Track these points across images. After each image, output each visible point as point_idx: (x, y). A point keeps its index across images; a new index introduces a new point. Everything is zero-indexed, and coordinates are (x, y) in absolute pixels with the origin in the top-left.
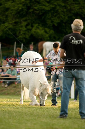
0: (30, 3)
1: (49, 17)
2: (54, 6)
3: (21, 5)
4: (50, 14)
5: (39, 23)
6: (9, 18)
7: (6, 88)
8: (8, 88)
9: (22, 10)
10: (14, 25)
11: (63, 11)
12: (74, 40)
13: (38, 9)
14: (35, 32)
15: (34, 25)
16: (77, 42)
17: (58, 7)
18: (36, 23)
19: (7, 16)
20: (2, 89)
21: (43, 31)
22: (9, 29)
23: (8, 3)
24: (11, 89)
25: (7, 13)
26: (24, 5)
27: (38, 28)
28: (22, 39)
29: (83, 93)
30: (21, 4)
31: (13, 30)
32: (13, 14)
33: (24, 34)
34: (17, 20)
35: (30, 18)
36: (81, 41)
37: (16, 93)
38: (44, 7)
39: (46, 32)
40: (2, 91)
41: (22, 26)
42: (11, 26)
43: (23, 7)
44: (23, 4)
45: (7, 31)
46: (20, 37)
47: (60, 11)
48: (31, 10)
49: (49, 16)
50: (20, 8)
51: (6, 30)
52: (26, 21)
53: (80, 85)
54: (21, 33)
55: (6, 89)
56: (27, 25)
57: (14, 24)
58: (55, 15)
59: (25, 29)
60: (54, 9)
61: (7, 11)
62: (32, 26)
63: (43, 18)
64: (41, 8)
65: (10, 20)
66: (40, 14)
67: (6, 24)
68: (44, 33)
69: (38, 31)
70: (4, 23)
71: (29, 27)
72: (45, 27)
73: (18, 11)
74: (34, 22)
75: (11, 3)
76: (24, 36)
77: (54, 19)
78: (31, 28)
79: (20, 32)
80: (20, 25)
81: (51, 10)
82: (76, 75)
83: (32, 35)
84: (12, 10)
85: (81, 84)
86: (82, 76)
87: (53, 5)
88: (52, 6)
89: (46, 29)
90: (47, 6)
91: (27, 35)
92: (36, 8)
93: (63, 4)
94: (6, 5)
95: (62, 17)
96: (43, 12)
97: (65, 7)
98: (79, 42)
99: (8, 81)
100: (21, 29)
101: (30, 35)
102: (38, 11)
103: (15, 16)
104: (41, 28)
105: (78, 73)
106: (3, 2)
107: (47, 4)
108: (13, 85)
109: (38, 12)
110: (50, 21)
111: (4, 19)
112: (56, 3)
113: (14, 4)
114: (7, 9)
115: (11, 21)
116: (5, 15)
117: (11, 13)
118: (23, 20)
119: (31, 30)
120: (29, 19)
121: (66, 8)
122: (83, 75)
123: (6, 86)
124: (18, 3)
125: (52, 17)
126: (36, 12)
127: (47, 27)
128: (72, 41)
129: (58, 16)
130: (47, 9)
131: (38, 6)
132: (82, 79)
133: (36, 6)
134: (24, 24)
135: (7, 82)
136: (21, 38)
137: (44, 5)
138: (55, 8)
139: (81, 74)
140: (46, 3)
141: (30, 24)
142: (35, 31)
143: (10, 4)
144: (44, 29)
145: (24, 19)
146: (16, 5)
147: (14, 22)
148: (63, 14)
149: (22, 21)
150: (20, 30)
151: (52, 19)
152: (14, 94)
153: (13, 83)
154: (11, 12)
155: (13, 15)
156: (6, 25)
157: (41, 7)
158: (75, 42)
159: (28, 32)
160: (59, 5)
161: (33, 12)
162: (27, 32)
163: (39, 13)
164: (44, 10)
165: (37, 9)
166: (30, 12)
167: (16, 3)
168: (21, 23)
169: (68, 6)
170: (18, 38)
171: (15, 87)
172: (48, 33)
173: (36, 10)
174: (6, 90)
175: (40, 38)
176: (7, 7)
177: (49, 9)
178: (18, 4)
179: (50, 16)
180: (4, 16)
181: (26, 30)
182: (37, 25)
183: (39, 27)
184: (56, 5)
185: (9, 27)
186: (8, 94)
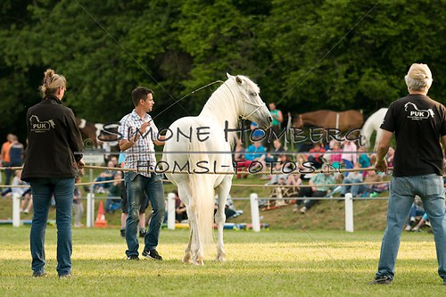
0: (353, 23)
1: (398, 52)
2: (407, 27)
3: (333, 29)
4: (400, 45)
5: (375, 67)
6: (306, 59)
7: (303, 213)
8: (308, 214)
9: (336, 39)
10: (318, 74)
11: (428, 37)
12: (415, 110)
13: (372, 34)
14: (366, 86)
15: (363, 70)
16: (421, 114)
17: (417, 29)
18: (368, 67)
19: (302, 55)
20: (295, 216)
21: (385, 82)
22: (308, 82)
23: (304, 25)
24: (313, 217)
25: (302, 48)
26: (339, 29)
27: (373, 77)
28: (337, 104)
29: (441, 227)
30: (332, 25)
31: (318, 84)
32: (315, 49)
33: (343, 91)
34: (326, 62)
35: (355, 57)
36: (431, 112)
37: (326, 224)
38: (385, 30)
39: (392, 85)
40: (294, 221)
41: (337, 75)
42: (312, 76)
43: (339, 33)
44: (338, 25)
45: (305, 86)
46: (333, 98)
47: (421, 35)
48: (356, 39)
49: (397, 48)
50: (332, 36)
51: (301, 84)
52: (344, 62)
53: (433, 211)
54: (336, 90)
55: (302, 216)
56: (349, 71)
57: (320, 71)
58: (410, 46)
59: (345, 80)
60: (407, 32)
61: (302, 43)
62: (360, 74)
63: (384, 54)
64: (378, 32)
65: (309, 63)
66: (378, 45)
67: (302, 72)
68: (388, 87)
69: (374, 82)
70: (296, 69)
71: (354, 75)
72: (389, 74)
73: (328, 41)
74: (363, 64)
75: (311, 25)
76: (342, 97)
77: (408, 56)
78: (357, 77)
79: (332, 89)
80: (332, 73)
81: (400, 36)
82: (421, 188)
83: (360, 94)
84: (314, 41)
85: (436, 207)
86: (436, 190)
87: (405, 24)
88: (402, 27)
89: (392, 77)
90: (392, 28)
91: (349, 94)
92: (367, 33)
93: (428, 22)
94: (299, 29)
95: (427, 49)
96: (383, 41)
97: (433, 27)
98: (426, 114)
99: (306, 200)
100: (335, 80)
101: (355, 93)
102: (371, 39)
103: (321, 53)
104: (380, 77)
105: (425, 185)
106: (294, 23)
107: (392, 23)
108: (319, 207)
109: (370, 42)
110: (400, 60)
111: (297, 60)
112: (411, 21)
113: (316, 26)
114: (303, 39)
115: (311, 65)
116: (298, 52)
117: (312, 48)
118: (339, 62)
119: (356, 82)
120: (351, 59)
121: (433, 30)
122: (438, 189)
123: (303, 209)
124: (327, 23)
125: (404, 51)
126: (366, 41)
127: (393, 74)
128: (412, 113)
129: (419, 47)
130: (393, 33)
131: (372, 28)
132: (436, 197)
133: (366, 29)
134: (342, 69)
135: (305, 202)
136: (335, 101)
137: (385, 26)
138: (410, 31)
139: (434, 185)
140: (389, 20)
141: (356, 69)
142: (366, 83)
143: (309, 27)
144: (387, 79)
145: (341, 58)
146: (322, 30)
147: (318, 66)
148: (429, 42)
149: (336, 62)
150: (332, 82)
151: (405, 54)
152: (321, 227)
153: (317, 202)
154: (312, 44)
155: (317, 51)
156: (302, 75)
157: (378, 29)
158: (418, 115)
159: (352, 87)
160: (420, 24)
161: (360, 43)
162: (348, 88)
163: (374, 44)
164: (384, 36)
165: (370, 36)
166: (354, 44)
167: (322, 25)
168: (334, 67)
169: (439, 24)
170: (329, 101)
171: (322, 212)
172: (397, 86)
173: (367, 38)
174: (302, 218)
175: (379, 98)
176: (302, 34)
177: (398, 34)
178: (326, 27)
179: (400, 49)
180: (297, 55)
181: (346, 83)
182: (371, 70)
183: (376, 74)
184: (411, 25)
185: (308, 78)
186: (307, 228)
